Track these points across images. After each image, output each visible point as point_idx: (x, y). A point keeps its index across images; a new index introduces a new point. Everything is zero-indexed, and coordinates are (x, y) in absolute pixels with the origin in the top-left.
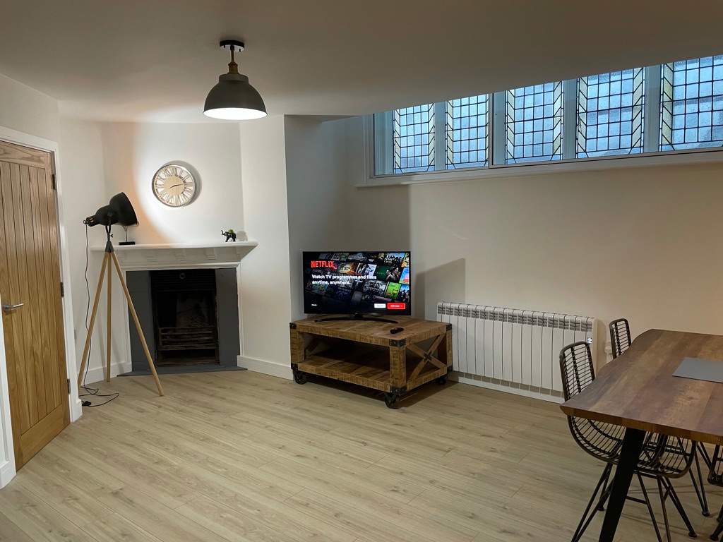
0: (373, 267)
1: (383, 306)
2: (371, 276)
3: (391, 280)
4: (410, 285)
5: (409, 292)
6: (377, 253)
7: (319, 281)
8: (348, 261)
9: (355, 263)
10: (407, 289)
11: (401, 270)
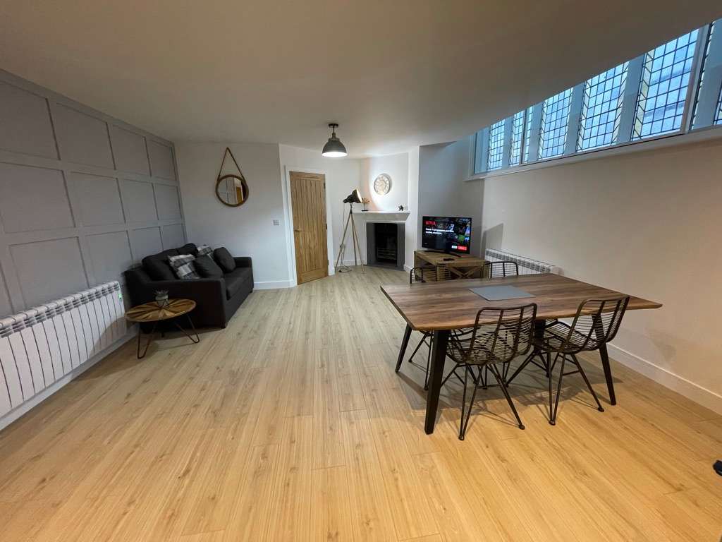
0: (453, 226)
1: (456, 247)
2: (451, 231)
3: (461, 233)
4: (470, 237)
5: (469, 240)
6: (455, 218)
7: (429, 231)
8: (441, 222)
9: (444, 223)
10: (468, 239)
11: (466, 228)
